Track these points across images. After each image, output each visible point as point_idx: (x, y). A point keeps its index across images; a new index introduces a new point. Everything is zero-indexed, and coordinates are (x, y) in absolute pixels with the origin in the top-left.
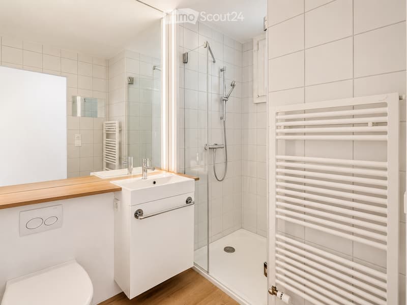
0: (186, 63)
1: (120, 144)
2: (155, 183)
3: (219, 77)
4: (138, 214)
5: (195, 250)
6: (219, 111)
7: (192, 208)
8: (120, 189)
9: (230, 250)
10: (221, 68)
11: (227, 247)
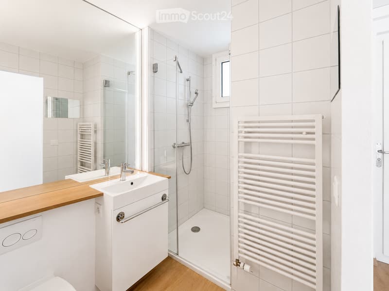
0: (156, 72)
1: (96, 143)
2: (132, 184)
3: (185, 86)
4: (120, 218)
5: (169, 233)
6: (185, 115)
7: (166, 205)
8: (101, 195)
9: (196, 229)
10: (187, 78)
11: (193, 228)
